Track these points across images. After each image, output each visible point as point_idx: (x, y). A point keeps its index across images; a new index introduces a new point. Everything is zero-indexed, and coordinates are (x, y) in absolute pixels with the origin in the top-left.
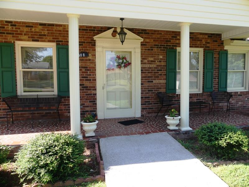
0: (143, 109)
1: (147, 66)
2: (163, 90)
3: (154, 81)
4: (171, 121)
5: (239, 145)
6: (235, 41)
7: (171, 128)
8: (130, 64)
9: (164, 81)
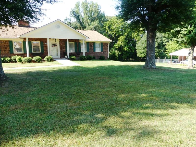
0: (60, 56)
1: (61, 46)
2: (65, 52)
3: (63, 50)
4: (66, 56)
5: (74, 58)
6: (81, 41)
7: (66, 58)
8: (57, 45)
9: (65, 50)
